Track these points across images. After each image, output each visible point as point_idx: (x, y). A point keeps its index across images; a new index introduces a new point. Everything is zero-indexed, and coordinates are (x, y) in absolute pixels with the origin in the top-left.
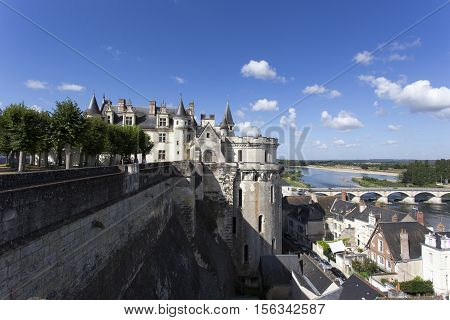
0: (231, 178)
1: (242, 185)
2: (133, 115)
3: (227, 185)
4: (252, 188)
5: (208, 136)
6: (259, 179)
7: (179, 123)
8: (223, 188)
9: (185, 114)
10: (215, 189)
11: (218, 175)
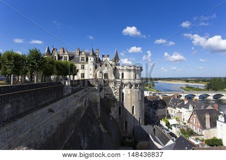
0: (118, 87)
1: (124, 91)
2: (68, 56)
3: (116, 91)
4: (129, 92)
5: (106, 66)
6: (132, 87)
7: (91, 59)
9: (94, 55)
10: (110, 93)
11: (111, 85)
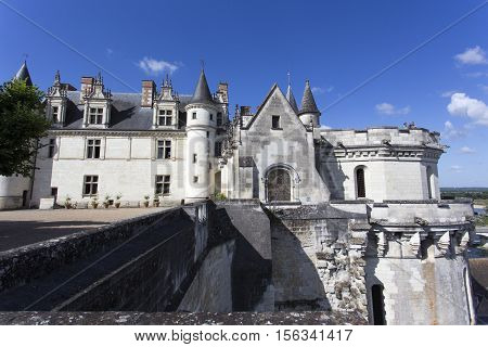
0: (355, 252)
1: (383, 271)
3: (342, 276)
5: (275, 125)
6: (432, 252)
7: (198, 116)
8: (329, 286)
9: (208, 99)
10: (305, 293)
11: (313, 243)
